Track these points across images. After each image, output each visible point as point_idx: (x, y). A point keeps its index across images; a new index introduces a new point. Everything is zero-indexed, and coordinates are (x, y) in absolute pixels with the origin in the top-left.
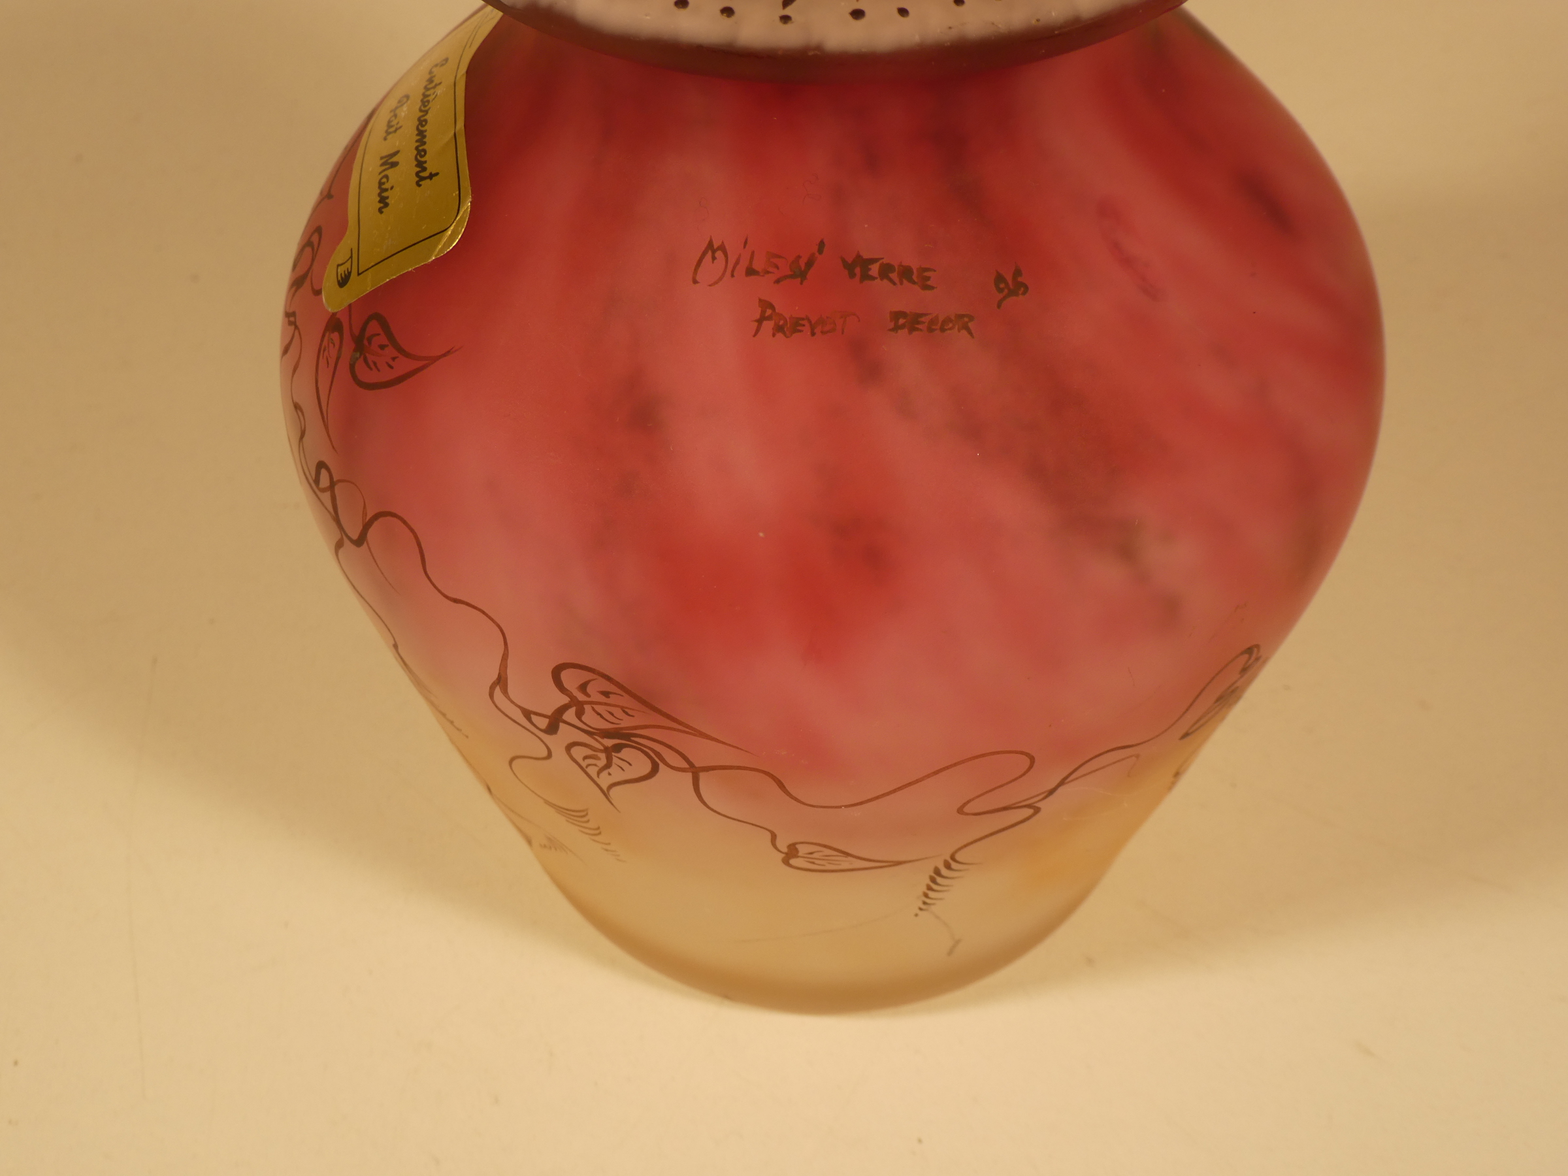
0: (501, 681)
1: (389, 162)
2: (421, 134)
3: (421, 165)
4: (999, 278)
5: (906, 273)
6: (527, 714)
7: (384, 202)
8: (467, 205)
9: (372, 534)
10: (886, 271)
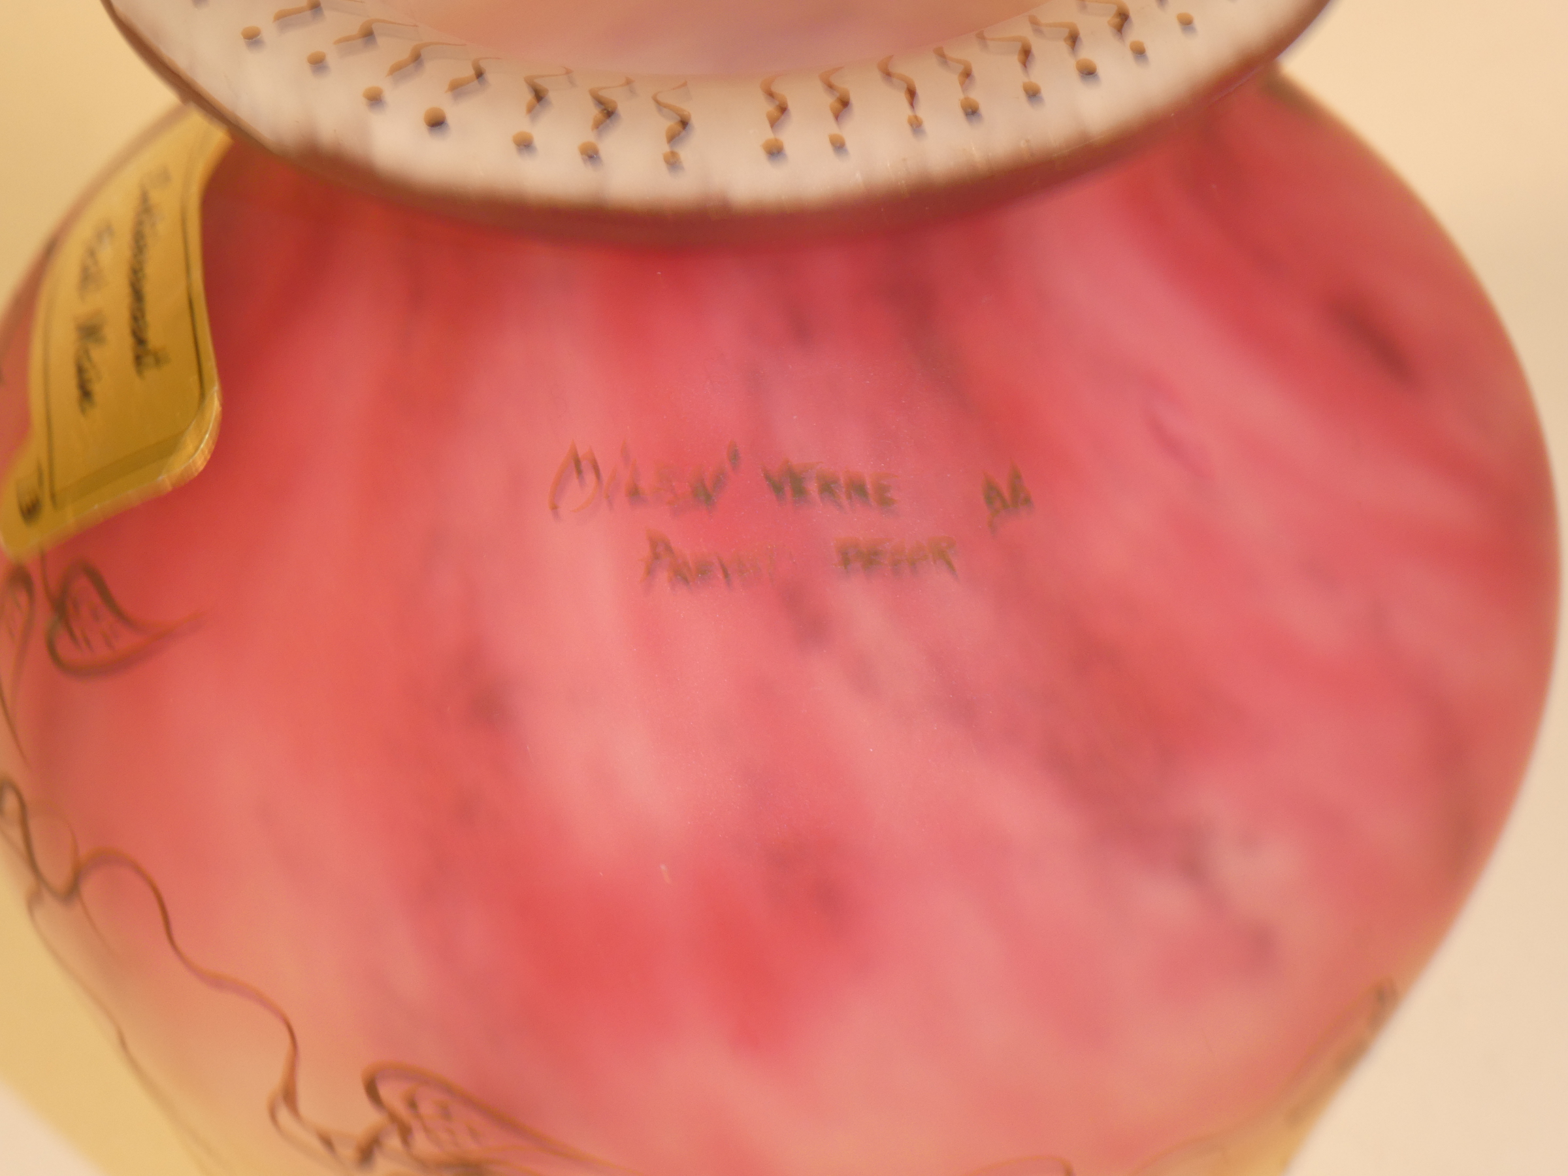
0: (289, 1095)
1: (90, 332)
2: (137, 294)
3: (139, 339)
4: (991, 492)
5: (857, 488)
6: (327, 1142)
7: (85, 394)
8: (214, 405)
9: (90, 888)
10: (827, 487)
